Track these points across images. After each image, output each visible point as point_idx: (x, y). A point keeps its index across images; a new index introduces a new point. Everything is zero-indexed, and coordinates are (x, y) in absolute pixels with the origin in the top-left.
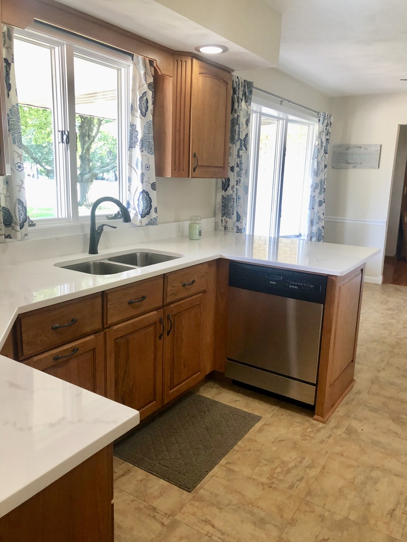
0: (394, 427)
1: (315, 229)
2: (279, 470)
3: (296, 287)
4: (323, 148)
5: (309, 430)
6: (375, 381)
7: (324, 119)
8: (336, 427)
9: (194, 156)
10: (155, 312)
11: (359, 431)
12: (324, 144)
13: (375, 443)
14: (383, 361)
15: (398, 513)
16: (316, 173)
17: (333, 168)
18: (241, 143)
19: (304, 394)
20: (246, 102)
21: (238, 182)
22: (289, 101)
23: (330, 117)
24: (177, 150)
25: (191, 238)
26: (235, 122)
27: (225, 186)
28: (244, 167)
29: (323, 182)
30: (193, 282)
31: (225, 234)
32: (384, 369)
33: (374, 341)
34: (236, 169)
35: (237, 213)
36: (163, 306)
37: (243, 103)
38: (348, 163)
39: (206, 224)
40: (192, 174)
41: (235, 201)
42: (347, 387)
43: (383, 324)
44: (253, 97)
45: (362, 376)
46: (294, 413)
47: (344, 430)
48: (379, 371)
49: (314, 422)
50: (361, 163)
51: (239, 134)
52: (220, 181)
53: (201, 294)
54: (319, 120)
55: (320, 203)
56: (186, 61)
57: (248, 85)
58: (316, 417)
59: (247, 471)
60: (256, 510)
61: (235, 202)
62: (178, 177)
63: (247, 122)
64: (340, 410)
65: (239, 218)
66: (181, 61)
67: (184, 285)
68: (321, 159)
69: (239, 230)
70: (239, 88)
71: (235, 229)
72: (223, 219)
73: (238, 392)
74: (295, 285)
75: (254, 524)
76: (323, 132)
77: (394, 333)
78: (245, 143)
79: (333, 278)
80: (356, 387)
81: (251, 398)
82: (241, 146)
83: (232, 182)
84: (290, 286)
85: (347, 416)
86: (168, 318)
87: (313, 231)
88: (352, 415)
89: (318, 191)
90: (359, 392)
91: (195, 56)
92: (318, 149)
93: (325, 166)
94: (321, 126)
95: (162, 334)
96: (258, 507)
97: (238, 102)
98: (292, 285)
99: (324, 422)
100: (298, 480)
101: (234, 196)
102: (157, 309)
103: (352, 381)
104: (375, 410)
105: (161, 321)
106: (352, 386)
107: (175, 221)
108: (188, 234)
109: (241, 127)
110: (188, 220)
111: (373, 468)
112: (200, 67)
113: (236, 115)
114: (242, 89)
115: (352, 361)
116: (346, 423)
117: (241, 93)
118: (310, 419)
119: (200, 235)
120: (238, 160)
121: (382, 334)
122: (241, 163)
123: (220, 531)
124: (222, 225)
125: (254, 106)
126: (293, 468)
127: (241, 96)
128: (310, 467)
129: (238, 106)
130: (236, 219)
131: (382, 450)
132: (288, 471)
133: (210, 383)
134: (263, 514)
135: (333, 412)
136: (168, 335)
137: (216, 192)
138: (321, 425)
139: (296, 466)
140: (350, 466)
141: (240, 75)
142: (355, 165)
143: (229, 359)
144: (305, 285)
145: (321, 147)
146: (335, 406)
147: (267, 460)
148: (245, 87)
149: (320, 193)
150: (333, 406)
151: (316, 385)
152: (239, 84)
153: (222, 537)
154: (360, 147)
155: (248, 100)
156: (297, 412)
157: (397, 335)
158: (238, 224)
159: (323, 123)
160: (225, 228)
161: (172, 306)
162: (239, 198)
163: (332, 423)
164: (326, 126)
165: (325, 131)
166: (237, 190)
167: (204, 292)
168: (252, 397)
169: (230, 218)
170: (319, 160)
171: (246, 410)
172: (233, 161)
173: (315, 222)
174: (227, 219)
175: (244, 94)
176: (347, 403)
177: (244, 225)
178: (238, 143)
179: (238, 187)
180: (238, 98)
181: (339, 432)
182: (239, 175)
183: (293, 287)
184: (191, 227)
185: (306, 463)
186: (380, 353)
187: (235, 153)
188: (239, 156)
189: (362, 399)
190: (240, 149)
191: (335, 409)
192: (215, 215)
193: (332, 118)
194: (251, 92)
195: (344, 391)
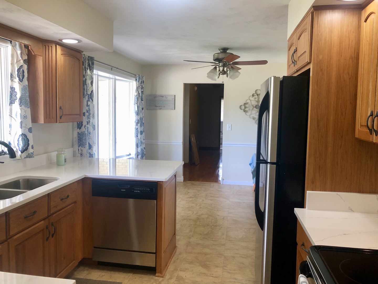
0: (204, 271)
1: (139, 150)
3: (139, 191)
4: (140, 97)
6: (188, 244)
7: (139, 79)
8: (171, 278)
9: (60, 108)
10: (42, 222)
11: (184, 277)
12: (140, 95)
14: (191, 231)
16: (137, 114)
17: (147, 109)
18: (89, 96)
19: (149, 261)
20: (90, 70)
21: (88, 123)
22: (117, 68)
23: (143, 78)
24: (48, 105)
25: (58, 164)
26: (85, 83)
27: (80, 125)
28: (91, 112)
29: (142, 119)
30: (68, 196)
31: (81, 159)
32: (192, 236)
33: (184, 219)
34: (87, 114)
35: (89, 143)
36: (48, 217)
37: (88, 71)
38: (156, 106)
39: (68, 153)
40: (59, 121)
41: (87, 135)
42: (173, 252)
43: (188, 208)
44: (95, 66)
45: (181, 242)
46: (143, 275)
47: (175, 279)
48: (190, 238)
49: (157, 278)
50: (164, 107)
51: (87, 91)
52: (75, 124)
53: (73, 204)
54: (136, 80)
55: (141, 133)
56: (52, 47)
57: (91, 59)
58: (157, 274)
61: (87, 136)
62: (49, 123)
63: (92, 83)
64: (171, 267)
65: (90, 147)
66: (48, 46)
67: (62, 200)
68: (140, 104)
69: (91, 156)
70: (85, 61)
71: (88, 155)
72: (79, 148)
73: (103, 269)
74: (138, 190)
76: (139, 87)
77: (195, 212)
78: (91, 96)
79: (161, 183)
80: (178, 251)
81: (112, 272)
82: (89, 99)
83: (85, 123)
84: (135, 191)
85: (176, 270)
86: (52, 225)
87: (139, 151)
88: (179, 269)
89: (139, 125)
90: (180, 254)
91: (59, 43)
92: (137, 97)
93: (143, 109)
94: (137, 83)
95: (48, 238)
97: (85, 70)
98: (136, 190)
99: (162, 277)
101: (86, 133)
102: (44, 219)
103: (175, 247)
104: (191, 263)
105: (47, 228)
106: (176, 251)
107: (45, 153)
108: (56, 161)
109: (88, 86)
110: (55, 151)
112: (62, 50)
113: (84, 79)
114: (87, 62)
115: (174, 234)
116: (176, 275)
117: (87, 65)
118: (154, 277)
119: (65, 162)
120: (87, 108)
121: (188, 214)
122: (90, 110)
124: (79, 153)
125: (95, 72)
127: (87, 67)
129: (86, 73)
130: (88, 148)
133: (81, 268)
135: (167, 269)
136: (52, 237)
137: (73, 130)
138: (161, 279)
141: (87, 54)
142: (161, 108)
143: (95, 247)
144: (144, 189)
145: (139, 97)
146: (168, 265)
148: (89, 60)
149: (141, 126)
150: (166, 265)
151: (155, 253)
152: (85, 59)
154: (163, 97)
155: (91, 69)
156: (146, 275)
157: (197, 213)
158: (90, 151)
159: (139, 82)
160: (81, 154)
161: (54, 215)
162: (89, 133)
163: (167, 276)
164: (141, 83)
165: (140, 86)
166: (88, 128)
167: (75, 202)
168: (113, 271)
169: (84, 148)
170: (139, 105)
171: (111, 281)
172: (85, 109)
173: (139, 145)
174: (83, 149)
175: (89, 65)
176: (174, 262)
177: (94, 151)
178: (87, 97)
179: (88, 126)
180: (85, 67)
181: (172, 281)
182: (89, 118)
183: (137, 191)
184: (58, 157)
186: (189, 226)
187: (85, 103)
188: (88, 105)
189: (182, 257)
190: (88, 101)
191: (168, 267)
192: (73, 146)
193: (144, 78)
194: (93, 64)
195: (172, 254)
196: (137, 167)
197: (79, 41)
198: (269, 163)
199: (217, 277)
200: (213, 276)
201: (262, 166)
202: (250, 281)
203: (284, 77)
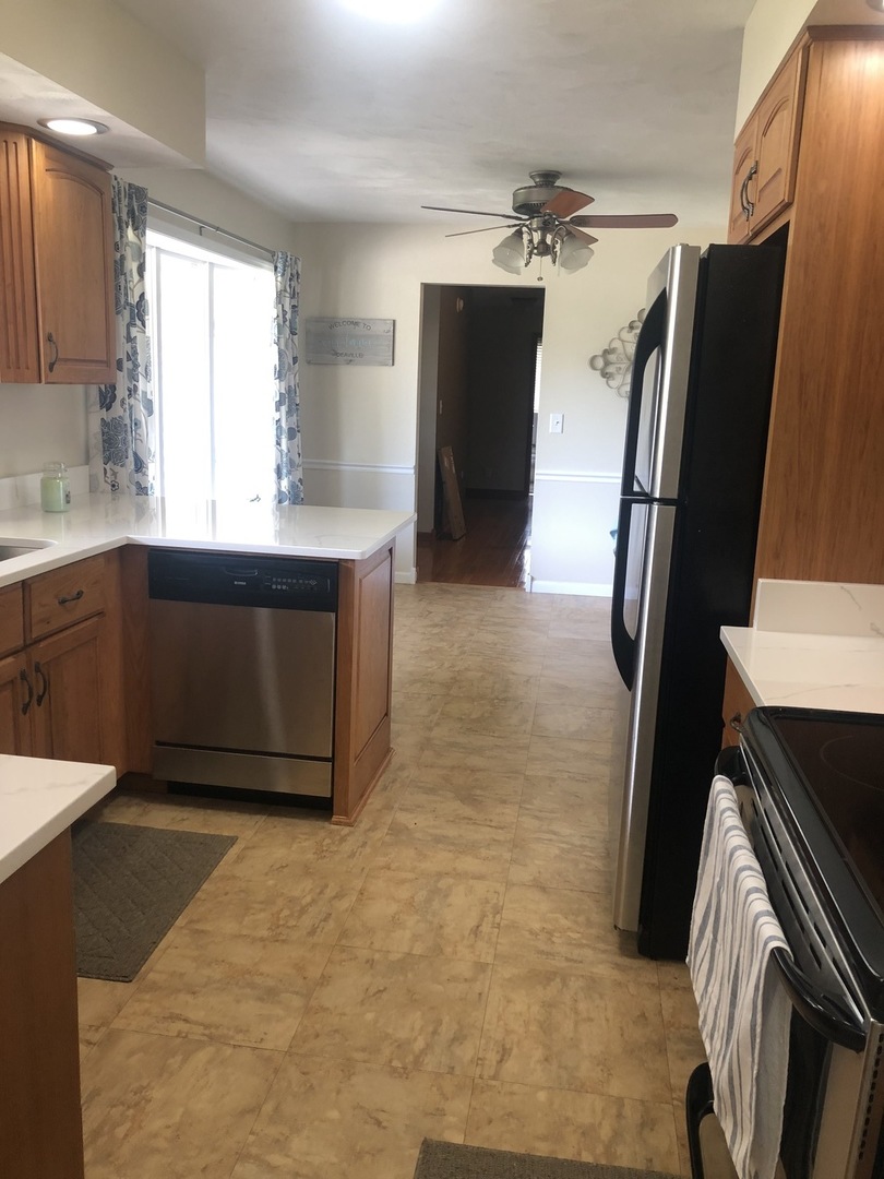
0: (467, 811)
1: (285, 483)
2: (286, 912)
3: (284, 587)
4: (288, 323)
5: (328, 841)
6: (425, 744)
7: (285, 266)
8: (373, 829)
9: (49, 338)
10: (10, 660)
11: (412, 826)
12: (288, 316)
13: (438, 840)
14: (434, 711)
15: (485, 928)
16: (280, 375)
17: (309, 363)
18: (132, 312)
19: (313, 782)
20: (135, 229)
21: (132, 391)
22: (218, 229)
23: (296, 263)
24: (11, 327)
25: (48, 509)
26: (119, 268)
27: (107, 399)
28: (140, 359)
29: (293, 393)
30: (80, 594)
31: (114, 499)
32: (437, 724)
33: (415, 681)
34: (127, 365)
35: (135, 454)
36: (25, 647)
37: (130, 233)
38: (336, 354)
39: (73, 479)
40: (46, 377)
41: (129, 429)
42: (381, 763)
43: (426, 652)
44: (149, 218)
45: (404, 740)
46: (296, 821)
47: (386, 831)
48: (430, 729)
49: (333, 827)
50: (361, 355)
51: (126, 295)
52: (94, 391)
53: (95, 619)
54: (276, 268)
55: (292, 434)
56: (16, 143)
57: (137, 193)
58: (334, 819)
59: (229, 927)
60: (258, 980)
61: (129, 433)
62: (16, 381)
63: (141, 269)
64: (375, 801)
65: (140, 466)
66: (6, 142)
67: (63, 602)
68: (286, 346)
69: (142, 490)
70: (120, 200)
71: (134, 488)
72: (108, 467)
73: (182, 804)
74: (282, 584)
75: (261, 999)
76: (285, 291)
77: (446, 665)
78: (139, 311)
79: (349, 565)
80: (396, 760)
81: (209, 811)
82: (132, 318)
83: (121, 392)
84: (274, 587)
85: (388, 807)
86: (38, 669)
87: (283, 489)
88: (396, 806)
89: (284, 409)
90: (402, 768)
91: (36, 133)
92: (278, 324)
93: (295, 360)
94: (279, 279)
95: (28, 704)
96: (262, 974)
97: (120, 228)
98: (277, 583)
99: (350, 825)
100: (321, 921)
101: (127, 421)
102: (14, 653)
103: (388, 750)
104: (431, 791)
105: (23, 676)
106: (390, 760)
107: (8, 476)
108: (40, 501)
109: (129, 279)
110: (38, 472)
111: (440, 875)
112: (47, 157)
113: (119, 255)
114: (125, 202)
115: (386, 714)
116: (389, 819)
117: (125, 210)
118: (326, 824)
119: (68, 502)
120: (128, 347)
121: (427, 667)
122: (135, 353)
123: (202, 1024)
124: (106, 481)
125: (152, 238)
126: (310, 904)
127: (125, 217)
128: (338, 896)
129: (122, 237)
130: (133, 467)
131: (452, 848)
132: (303, 911)
134: (271, 983)
135: (363, 807)
136: (39, 705)
137: (87, 412)
138: (346, 830)
139: (314, 901)
140: (403, 882)
141: (124, 175)
142: (350, 358)
143: (158, 743)
144: (301, 581)
145: (284, 322)
146: (366, 796)
147: (262, 903)
148: (130, 198)
149: (289, 413)
150: (362, 796)
151: (332, 760)
152: (119, 191)
153: (207, 1032)
154: (356, 324)
155: (139, 229)
156: (304, 819)
157: (453, 666)
158: (137, 477)
159: (283, 275)
160: (113, 486)
161: (42, 645)
162: (136, 424)
163: (365, 822)
164: (291, 280)
165: (288, 290)
166: (131, 407)
167: (100, 614)
168: (212, 809)
169: (122, 466)
170: (283, 348)
171: (206, 832)
172: (122, 350)
173: (284, 471)
174: (117, 468)
175: (131, 213)
176: (385, 788)
177: (150, 478)
178: (126, 313)
179: (132, 401)
180: (120, 219)
181: (378, 835)
182: (133, 377)
183: (279, 587)
184: (46, 486)
185: (329, 893)
186: (429, 699)
187: (123, 331)
188: (130, 339)
189: (408, 777)
190: (131, 324)
191: (366, 802)
192: (87, 460)
193: (300, 264)
194: (143, 209)
195: (377, 769)
196: (280, 534)
197: (101, 128)
198: (656, 500)
199: (502, 828)
200: (493, 824)
201: (638, 510)
202: (593, 838)
203: (712, 246)
